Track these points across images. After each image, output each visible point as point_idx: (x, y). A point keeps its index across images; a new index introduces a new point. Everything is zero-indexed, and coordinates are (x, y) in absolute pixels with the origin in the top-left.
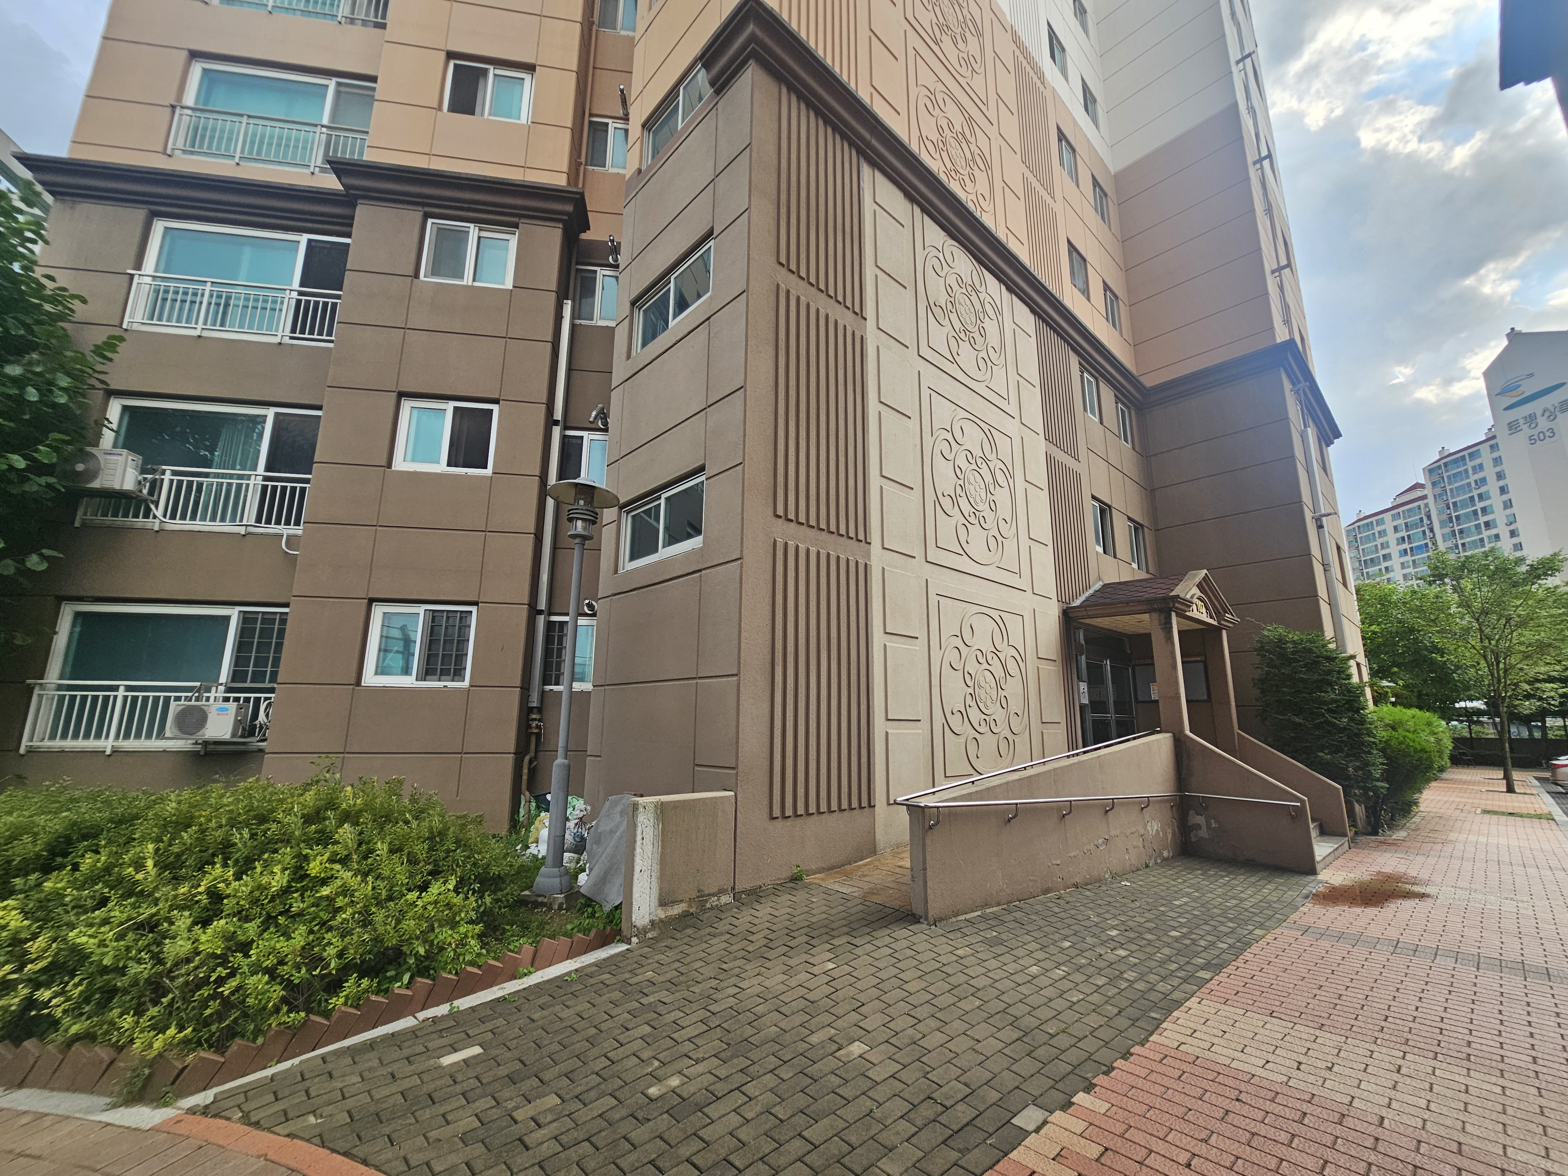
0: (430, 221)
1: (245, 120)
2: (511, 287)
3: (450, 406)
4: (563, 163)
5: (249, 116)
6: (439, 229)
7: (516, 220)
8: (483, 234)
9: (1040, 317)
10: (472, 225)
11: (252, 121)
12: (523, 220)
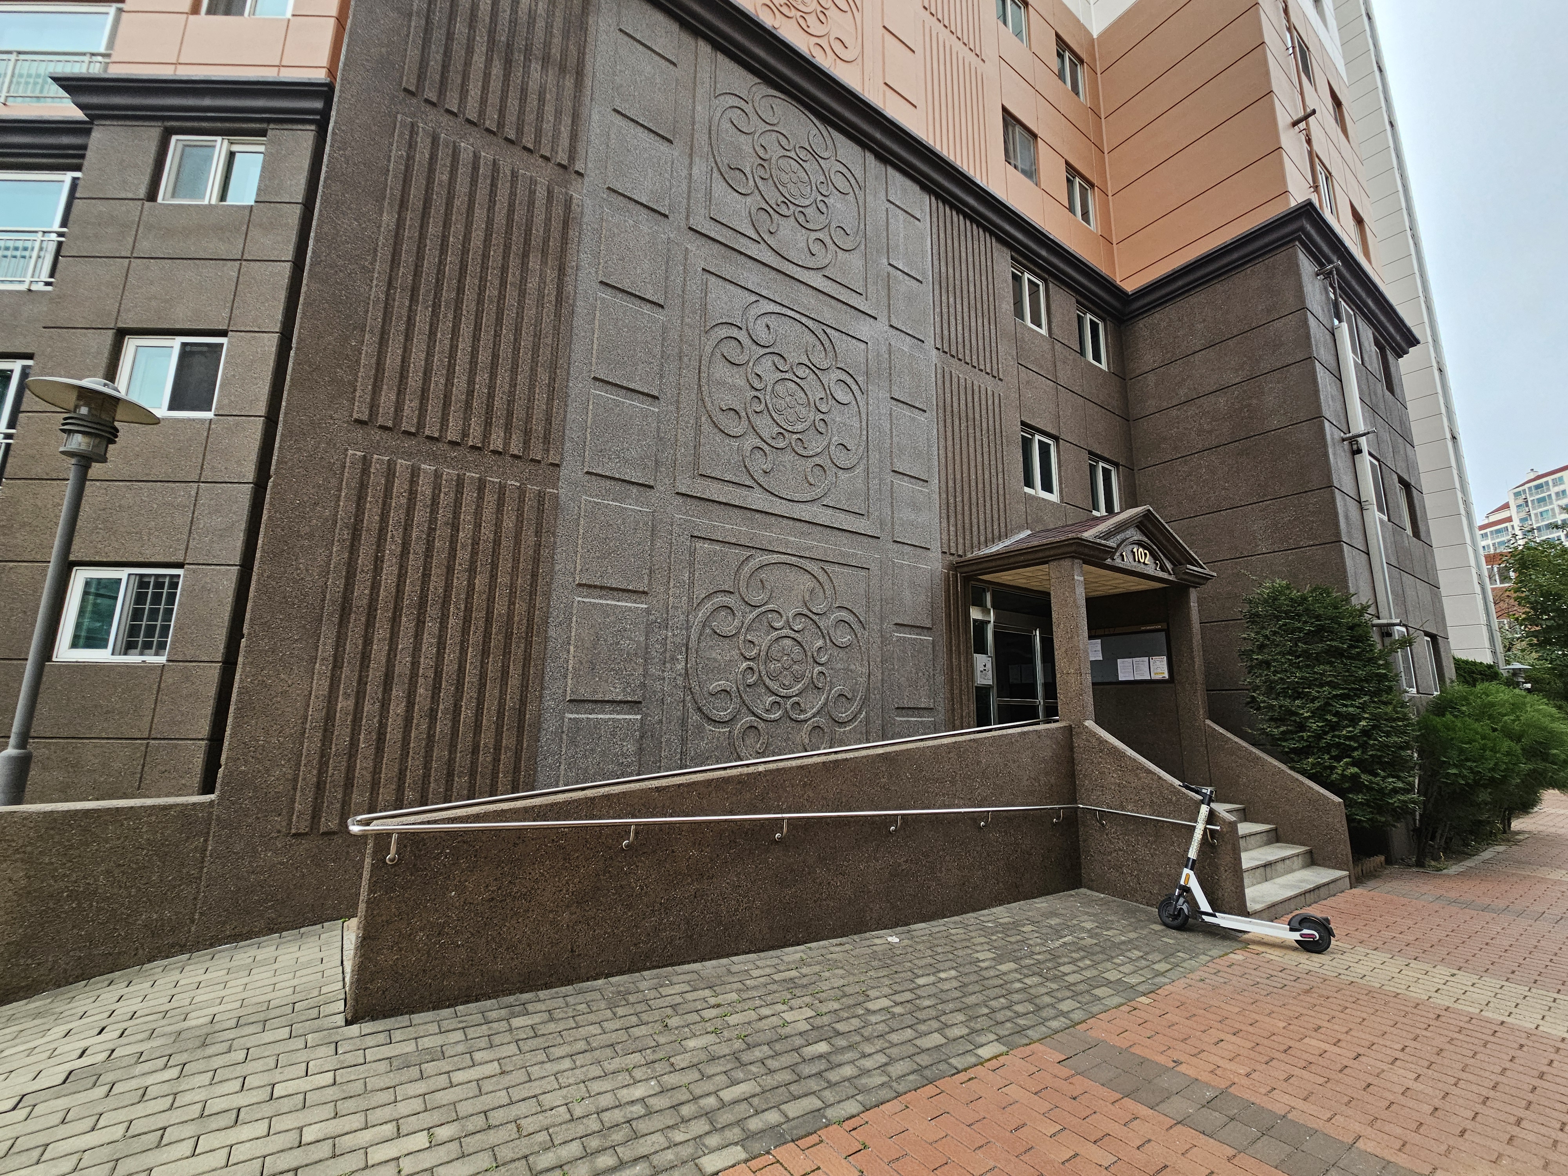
0: (174, 138)
1: (13, 57)
2: (252, 203)
3: (177, 342)
4: (323, 58)
5: (19, 53)
6: (185, 146)
7: (264, 126)
8: (235, 148)
9: (938, 197)
10: (219, 139)
11: (22, 57)
12: (272, 126)
